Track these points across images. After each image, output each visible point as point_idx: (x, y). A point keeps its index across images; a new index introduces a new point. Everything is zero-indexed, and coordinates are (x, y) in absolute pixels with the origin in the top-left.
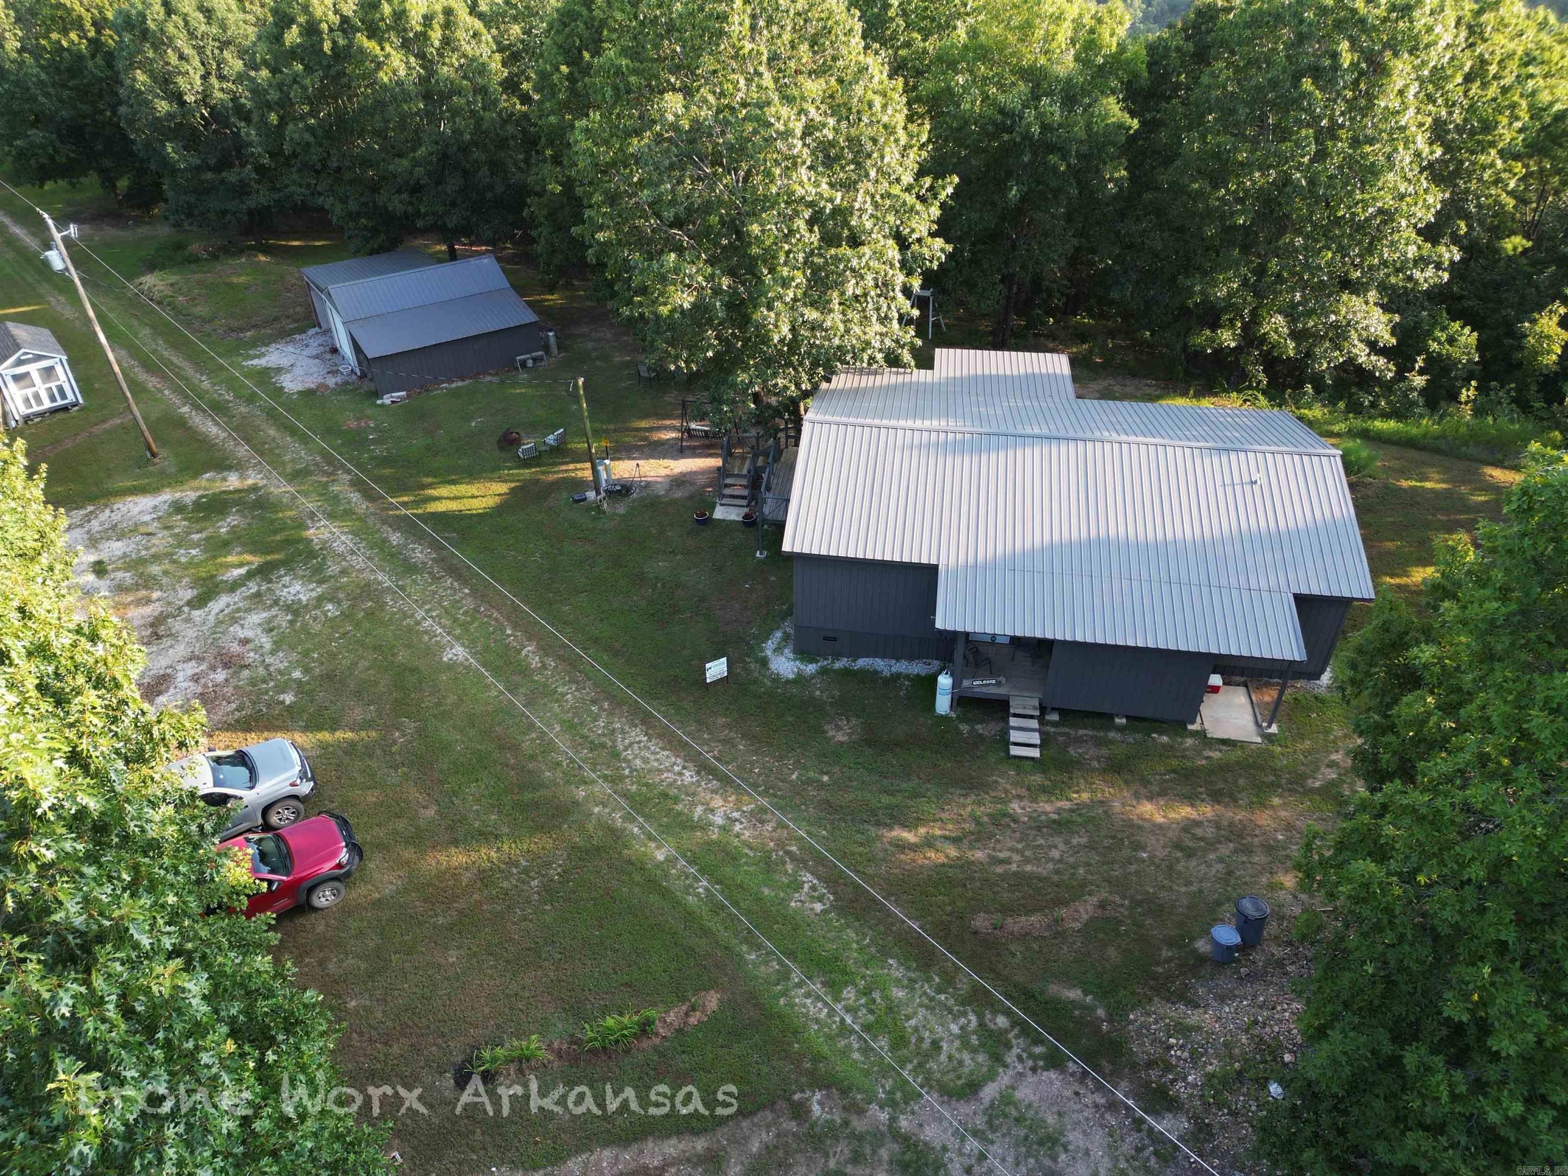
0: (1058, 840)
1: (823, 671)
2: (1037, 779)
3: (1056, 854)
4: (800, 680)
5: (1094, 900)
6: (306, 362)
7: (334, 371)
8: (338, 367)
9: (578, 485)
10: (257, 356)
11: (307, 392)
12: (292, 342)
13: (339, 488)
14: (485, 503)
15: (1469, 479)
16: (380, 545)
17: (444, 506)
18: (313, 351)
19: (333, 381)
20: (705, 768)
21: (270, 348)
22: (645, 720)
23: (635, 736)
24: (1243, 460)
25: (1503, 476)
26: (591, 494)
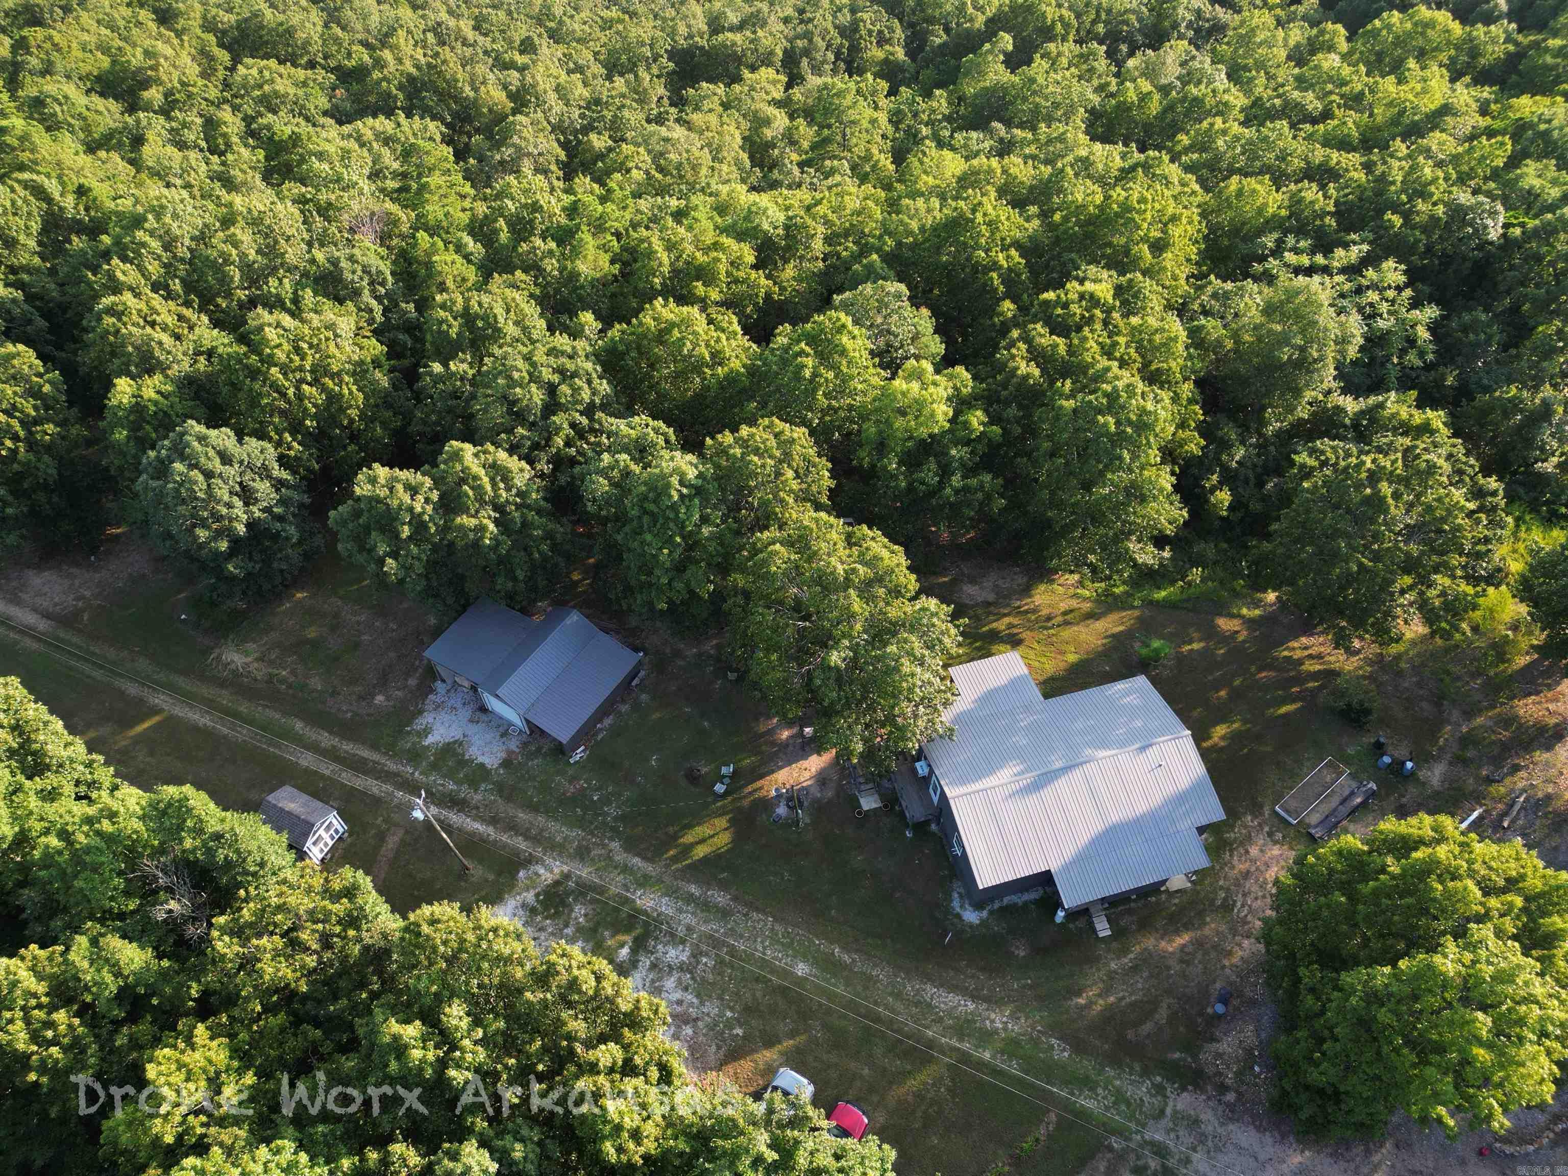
0: (1137, 978)
1: (991, 913)
2: (1115, 945)
3: (1140, 986)
4: (983, 923)
5: (1165, 1005)
6: (472, 729)
7: (504, 734)
8: (504, 729)
9: (766, 805)
10: (427, 732)
11: (506, 763)
12: (438, 707)
13: (620, 857)
14: (723, 840)
15: (1211, 633)
16: (690, 899)
17: (701, 851)
18: (465, 713)
19: (514, 745)
20: (975, 997)
21: (426, 719)
22: (928, 978)
23: (930, 990)
24: (1152, 752)
25: (1225, 624)
26: (782, 810)
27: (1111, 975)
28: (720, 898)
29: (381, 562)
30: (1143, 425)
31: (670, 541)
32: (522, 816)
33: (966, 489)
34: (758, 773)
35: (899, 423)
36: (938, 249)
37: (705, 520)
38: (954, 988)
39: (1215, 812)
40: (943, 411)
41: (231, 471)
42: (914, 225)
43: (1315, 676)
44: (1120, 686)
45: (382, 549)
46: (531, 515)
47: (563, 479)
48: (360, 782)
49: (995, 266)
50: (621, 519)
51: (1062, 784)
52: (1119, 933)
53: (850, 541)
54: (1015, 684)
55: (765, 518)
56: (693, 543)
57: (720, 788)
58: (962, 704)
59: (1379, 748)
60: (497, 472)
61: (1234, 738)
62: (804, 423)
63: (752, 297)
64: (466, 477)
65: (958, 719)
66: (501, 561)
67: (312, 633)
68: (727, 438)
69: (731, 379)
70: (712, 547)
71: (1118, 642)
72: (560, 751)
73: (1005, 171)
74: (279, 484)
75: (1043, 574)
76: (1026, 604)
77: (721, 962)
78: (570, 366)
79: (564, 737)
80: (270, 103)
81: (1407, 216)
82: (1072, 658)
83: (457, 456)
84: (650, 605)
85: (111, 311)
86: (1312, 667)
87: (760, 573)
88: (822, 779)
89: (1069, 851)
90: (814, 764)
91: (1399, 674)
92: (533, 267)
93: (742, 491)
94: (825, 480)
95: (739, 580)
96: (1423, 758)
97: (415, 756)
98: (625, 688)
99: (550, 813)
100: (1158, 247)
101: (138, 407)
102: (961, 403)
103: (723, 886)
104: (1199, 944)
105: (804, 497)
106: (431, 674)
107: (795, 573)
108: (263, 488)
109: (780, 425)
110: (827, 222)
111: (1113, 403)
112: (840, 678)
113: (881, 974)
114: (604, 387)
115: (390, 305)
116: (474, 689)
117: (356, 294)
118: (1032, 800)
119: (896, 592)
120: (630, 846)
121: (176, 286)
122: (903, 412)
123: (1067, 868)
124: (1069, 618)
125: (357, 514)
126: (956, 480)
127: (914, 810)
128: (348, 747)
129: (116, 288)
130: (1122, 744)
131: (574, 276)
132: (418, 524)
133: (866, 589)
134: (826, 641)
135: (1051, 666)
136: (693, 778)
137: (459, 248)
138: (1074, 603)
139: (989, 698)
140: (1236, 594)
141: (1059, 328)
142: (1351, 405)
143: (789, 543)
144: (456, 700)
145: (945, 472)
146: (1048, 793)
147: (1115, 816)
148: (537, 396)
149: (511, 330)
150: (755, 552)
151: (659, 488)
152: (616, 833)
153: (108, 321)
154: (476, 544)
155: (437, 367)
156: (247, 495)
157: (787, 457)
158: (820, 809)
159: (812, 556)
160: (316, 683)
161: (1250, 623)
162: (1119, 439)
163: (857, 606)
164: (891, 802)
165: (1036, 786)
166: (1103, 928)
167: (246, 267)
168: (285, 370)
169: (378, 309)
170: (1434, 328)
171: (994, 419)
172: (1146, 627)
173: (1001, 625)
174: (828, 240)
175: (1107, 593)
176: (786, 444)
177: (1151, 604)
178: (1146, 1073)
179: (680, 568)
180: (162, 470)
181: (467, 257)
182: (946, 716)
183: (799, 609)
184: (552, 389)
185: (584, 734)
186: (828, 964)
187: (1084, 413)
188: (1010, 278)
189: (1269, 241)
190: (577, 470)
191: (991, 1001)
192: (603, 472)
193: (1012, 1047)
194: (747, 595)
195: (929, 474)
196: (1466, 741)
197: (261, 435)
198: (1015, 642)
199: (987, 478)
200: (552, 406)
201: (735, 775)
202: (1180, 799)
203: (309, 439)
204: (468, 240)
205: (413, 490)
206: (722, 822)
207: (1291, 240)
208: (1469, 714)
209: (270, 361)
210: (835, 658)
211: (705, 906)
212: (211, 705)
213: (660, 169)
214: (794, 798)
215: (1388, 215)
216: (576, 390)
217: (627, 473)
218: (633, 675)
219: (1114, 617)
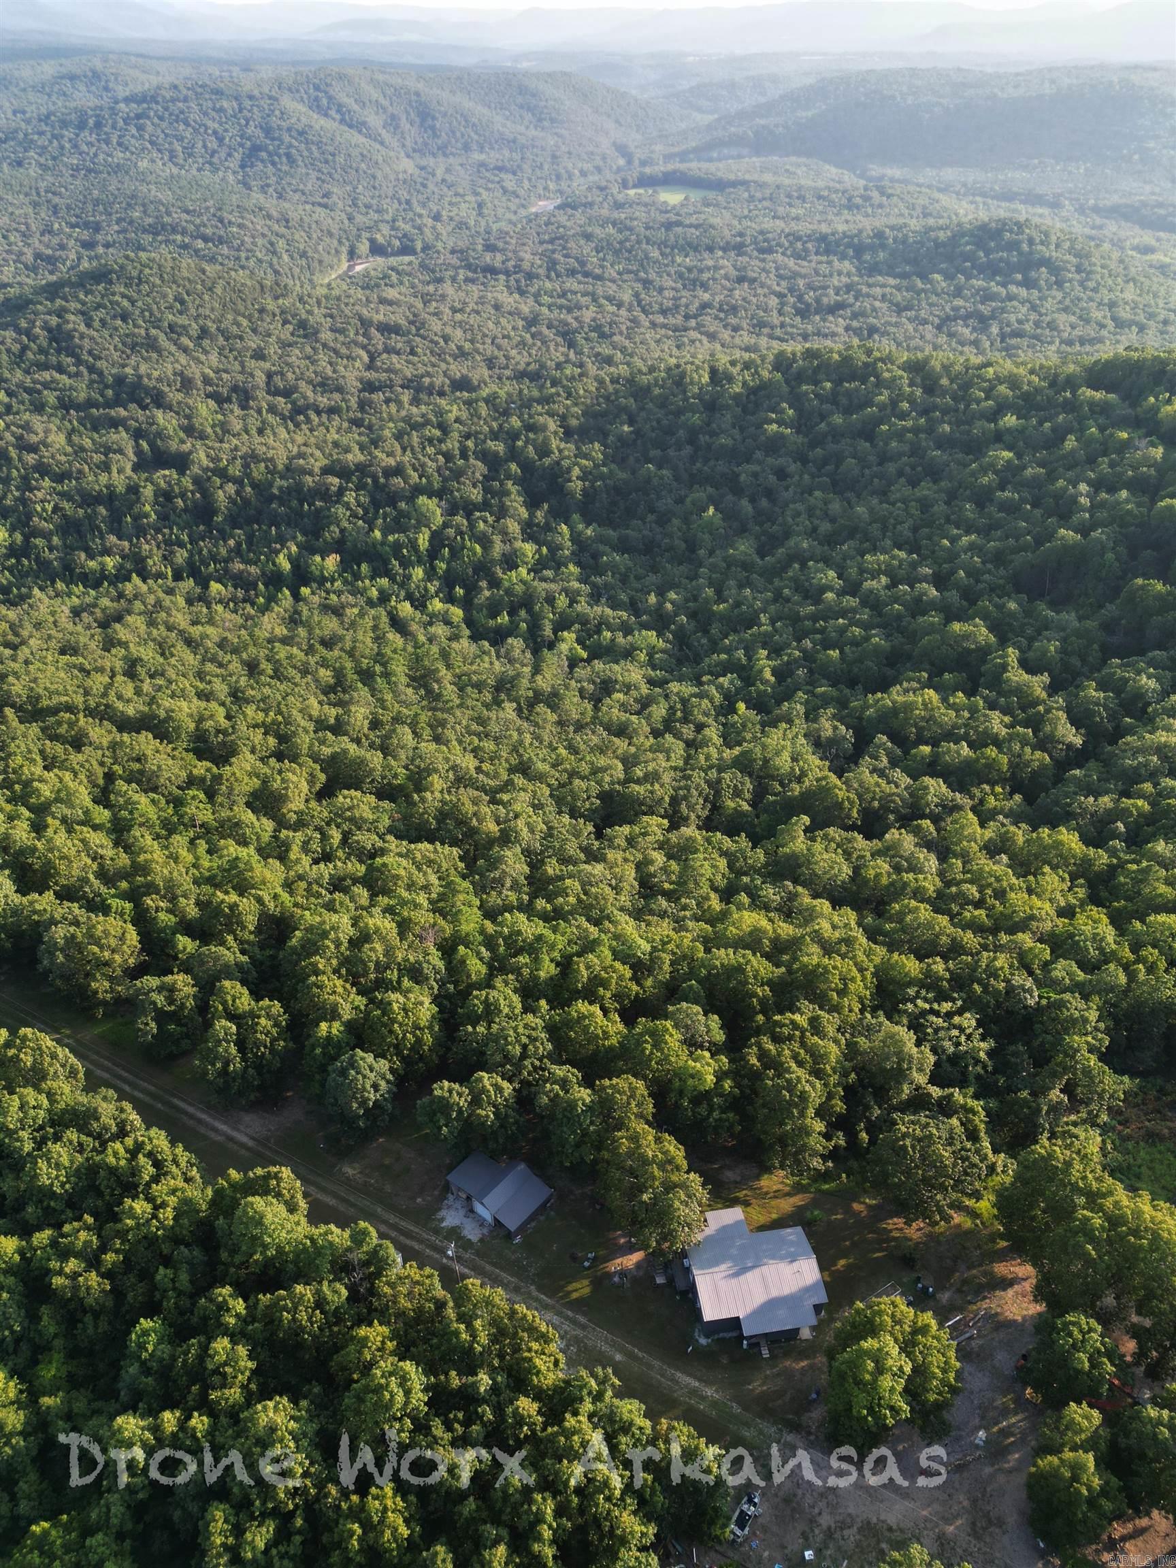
0: (779, 1380)
1: (713, 1340)
2: (771, 1363)
3: (779, 1383)
4: (708, 1345)
5: (789, 1393)
6: (465, 1220)
7: (482, 1225)
8: (482, 1222)
9: (609, 1275)
10: (443, 1220)
11: (481, 1240)
12: (449, 1207)
13: (535, 1293)
14: (587, 1291)
15: (848, 1211)
16: (567, 1318)
17: (575, 1295)
18: (462, 1212)
19: (485, 1231)
20: (700, 1380)
21: (443, 1213)
22: (678, 1369)
23: (679, 1374)
24: (796, 1264)
25: (856, 1206)
26: (616, 1279)
27: (766, 1377)
28: (582, 1319)
29: (440, 1128)
30: (803, 1097)
31: (574, 1132)
32: (488, 1268)
33: (720, 1119)
34: (608, 1259)
35: (690, 1082)
36: (729, 979)
37: (592, 1123)
38: (690, 1375)
39: (822, 1297)
40: (710, 1079)
41: (372, 1075)
42: (718, 963)
43: (895, 1239)
44: (789, 1230)
45: (442, 1122)
46: (510, 1112)
47: (525, 1093)
48: (408, 1242)
49: (755, 995)
50: (552, 1117)
51: (749, 1276)
52: (773, 1357)
53: (658, 1140)
54: (737, 1223)
55: (620, 1125)
56: (585, 1133)
57: (586, 1264)
58: (709, 1231)
59: (918, 1280)
60: (498, 1089)
61: (849, 1267)
62: (645, 1078)
63: (629, 996)
64: (484, 1090)
65: (707, 1239)
66: (493, 1132)
67: (387, 1161)
68: (607, 1082)
69: (611, 1048)
70: (594, 1137)
71: (800, 1210)
72: (509, 1236)
73: (775, 931)
74: (388, 1082)
75: (768, 1170)
76: (756, 1184)
77: (579, 1350)
78: (534, 1034)
79: (512, 1229)
80: (358, 823)
81: (985, 987)
82: (774, 1216)
83: (480, 1079)
84: (561, 1163)
85: (315, 984)
86: (896, 1234)
87: (614, 1151)
88: (638, 1265)
89: (749, 1310)
90: (637, 1257)
91: (939, 1243)
92: (517, 970)
93: (611, 1109)
94: (650, 1108)
95: (606, 1155)
96: (941, 1288)
97: (437, 1231)
98: (543, 1207)
99: (502, 1269)
100: (842, 993)
101: (329, 1038)
102: (720, 1076)
103: (584, 1314)
104: (811, 1367)
105: (640, 1116)
106: (447, 1188)
107: (631, 1154)
108: (383, 1084)
109: (633, 1079)
110: (674, 954)
111: (790, 1087)
112: (647, 1207)
113: (656, 1363)
114: (549, 1046)
115: (442, 984)
116: (469, 1198)
117: (427, 979)
118: (734, 1281)
119: (678, 1168)
120: (540, 1289)
121: (343, 971)
122: (692, 1076)
123: (748, 1317)
124: (778, 1195)
125: (432, 1102)
126: (716, 1114)
127: (681, 1284)
128: (403, 1224)
129: (317, 973)
130: (782, 1258)
131: (537, 978)
132: (460, 1111)
133: (662, 1166)
134: (642, 1189)
135: (762, 1219)
136: (574, 1258)
137: (478, 953)
138: (780, 1187)
139: (724, 1229)
140: (865, 1191)
141: (777, 1039)
142: (936, 1092)
143: (630, 1139)
144: (458, 1205)
145: (711, 1109)
146: (742, 1278)
147: (775, 1293)
148: (518, 1050)
149: (506, 1010)
150: (614, 1141)
151: (572, 1105)
152: (533, 1283)
153: (315, 990)
154: (483, 1124)
155: (470, 1028)
156: (375, 1087)
157: (633, 1096)
158: (636, 1281)
159: (639, 1147)
160: (388, 1188)
161: (869, 1207)
162: (791, 1104)
163: (657, 1172)
164: (671, 1281)
165: (737, 1275)
166: (765, 1353)
167: (377, 963)
168: (401, 1025)
169: (436, 986)
170: (990, 1053)
171: (737, 1085)
172: (815, 1203)
173: (741, 1194)
174: (672, 964)
175: (798, 1183)
176: (633, 1090)
177: (819, 1191)
178: (775, 1423)
179: (578, 1145)
180: (343, 1072)
181: (481, 959)
182: (699, 1237)
183: (632, 1172)
184: (525, 1047)
185: (521, 1229)
186: (630, 1355)
187: (778, 1089)
188: (763, 1001)
189: (911, 991)
190: (533, 1089)
191: (708, 1383)
192: (546, 1094)
193: (714, 1404)
194: (608, 1162)
195: (703, 1110)
196: (965, 1282)
197: (384, 1057)
198: (746, 1204)
199: (731, 1115)
200: (524, 1055)
201: (595, 1259)
202: (807, 1290)
203: (403, 1059)
204: (483, 949)
205: (460, 1095)
206: (586, 1282)
207: (923, 992)
208: (969, 1268)
209: (393, 1021)
210: (645, 1197)
211: (574, 1322)
212: (335, 1195)
213: (586, 893)
214: (623, 1273)
215: (976, 986)
216: (537, 1048)
217: (557, 1095)
218: (548, 1201)
219: (800, 1196)
